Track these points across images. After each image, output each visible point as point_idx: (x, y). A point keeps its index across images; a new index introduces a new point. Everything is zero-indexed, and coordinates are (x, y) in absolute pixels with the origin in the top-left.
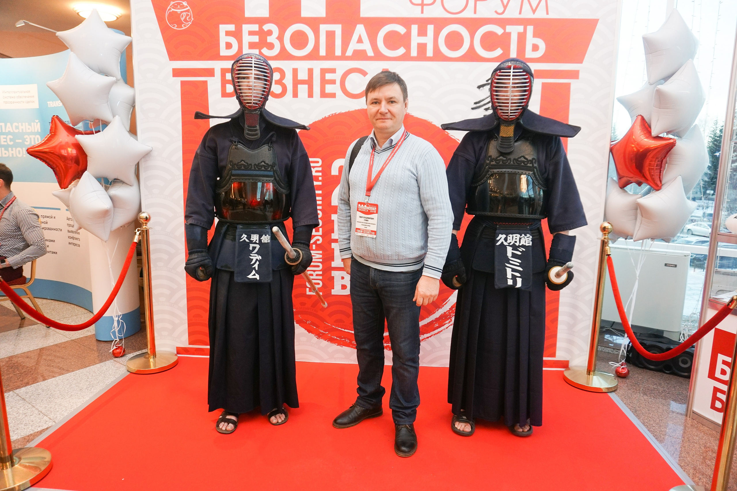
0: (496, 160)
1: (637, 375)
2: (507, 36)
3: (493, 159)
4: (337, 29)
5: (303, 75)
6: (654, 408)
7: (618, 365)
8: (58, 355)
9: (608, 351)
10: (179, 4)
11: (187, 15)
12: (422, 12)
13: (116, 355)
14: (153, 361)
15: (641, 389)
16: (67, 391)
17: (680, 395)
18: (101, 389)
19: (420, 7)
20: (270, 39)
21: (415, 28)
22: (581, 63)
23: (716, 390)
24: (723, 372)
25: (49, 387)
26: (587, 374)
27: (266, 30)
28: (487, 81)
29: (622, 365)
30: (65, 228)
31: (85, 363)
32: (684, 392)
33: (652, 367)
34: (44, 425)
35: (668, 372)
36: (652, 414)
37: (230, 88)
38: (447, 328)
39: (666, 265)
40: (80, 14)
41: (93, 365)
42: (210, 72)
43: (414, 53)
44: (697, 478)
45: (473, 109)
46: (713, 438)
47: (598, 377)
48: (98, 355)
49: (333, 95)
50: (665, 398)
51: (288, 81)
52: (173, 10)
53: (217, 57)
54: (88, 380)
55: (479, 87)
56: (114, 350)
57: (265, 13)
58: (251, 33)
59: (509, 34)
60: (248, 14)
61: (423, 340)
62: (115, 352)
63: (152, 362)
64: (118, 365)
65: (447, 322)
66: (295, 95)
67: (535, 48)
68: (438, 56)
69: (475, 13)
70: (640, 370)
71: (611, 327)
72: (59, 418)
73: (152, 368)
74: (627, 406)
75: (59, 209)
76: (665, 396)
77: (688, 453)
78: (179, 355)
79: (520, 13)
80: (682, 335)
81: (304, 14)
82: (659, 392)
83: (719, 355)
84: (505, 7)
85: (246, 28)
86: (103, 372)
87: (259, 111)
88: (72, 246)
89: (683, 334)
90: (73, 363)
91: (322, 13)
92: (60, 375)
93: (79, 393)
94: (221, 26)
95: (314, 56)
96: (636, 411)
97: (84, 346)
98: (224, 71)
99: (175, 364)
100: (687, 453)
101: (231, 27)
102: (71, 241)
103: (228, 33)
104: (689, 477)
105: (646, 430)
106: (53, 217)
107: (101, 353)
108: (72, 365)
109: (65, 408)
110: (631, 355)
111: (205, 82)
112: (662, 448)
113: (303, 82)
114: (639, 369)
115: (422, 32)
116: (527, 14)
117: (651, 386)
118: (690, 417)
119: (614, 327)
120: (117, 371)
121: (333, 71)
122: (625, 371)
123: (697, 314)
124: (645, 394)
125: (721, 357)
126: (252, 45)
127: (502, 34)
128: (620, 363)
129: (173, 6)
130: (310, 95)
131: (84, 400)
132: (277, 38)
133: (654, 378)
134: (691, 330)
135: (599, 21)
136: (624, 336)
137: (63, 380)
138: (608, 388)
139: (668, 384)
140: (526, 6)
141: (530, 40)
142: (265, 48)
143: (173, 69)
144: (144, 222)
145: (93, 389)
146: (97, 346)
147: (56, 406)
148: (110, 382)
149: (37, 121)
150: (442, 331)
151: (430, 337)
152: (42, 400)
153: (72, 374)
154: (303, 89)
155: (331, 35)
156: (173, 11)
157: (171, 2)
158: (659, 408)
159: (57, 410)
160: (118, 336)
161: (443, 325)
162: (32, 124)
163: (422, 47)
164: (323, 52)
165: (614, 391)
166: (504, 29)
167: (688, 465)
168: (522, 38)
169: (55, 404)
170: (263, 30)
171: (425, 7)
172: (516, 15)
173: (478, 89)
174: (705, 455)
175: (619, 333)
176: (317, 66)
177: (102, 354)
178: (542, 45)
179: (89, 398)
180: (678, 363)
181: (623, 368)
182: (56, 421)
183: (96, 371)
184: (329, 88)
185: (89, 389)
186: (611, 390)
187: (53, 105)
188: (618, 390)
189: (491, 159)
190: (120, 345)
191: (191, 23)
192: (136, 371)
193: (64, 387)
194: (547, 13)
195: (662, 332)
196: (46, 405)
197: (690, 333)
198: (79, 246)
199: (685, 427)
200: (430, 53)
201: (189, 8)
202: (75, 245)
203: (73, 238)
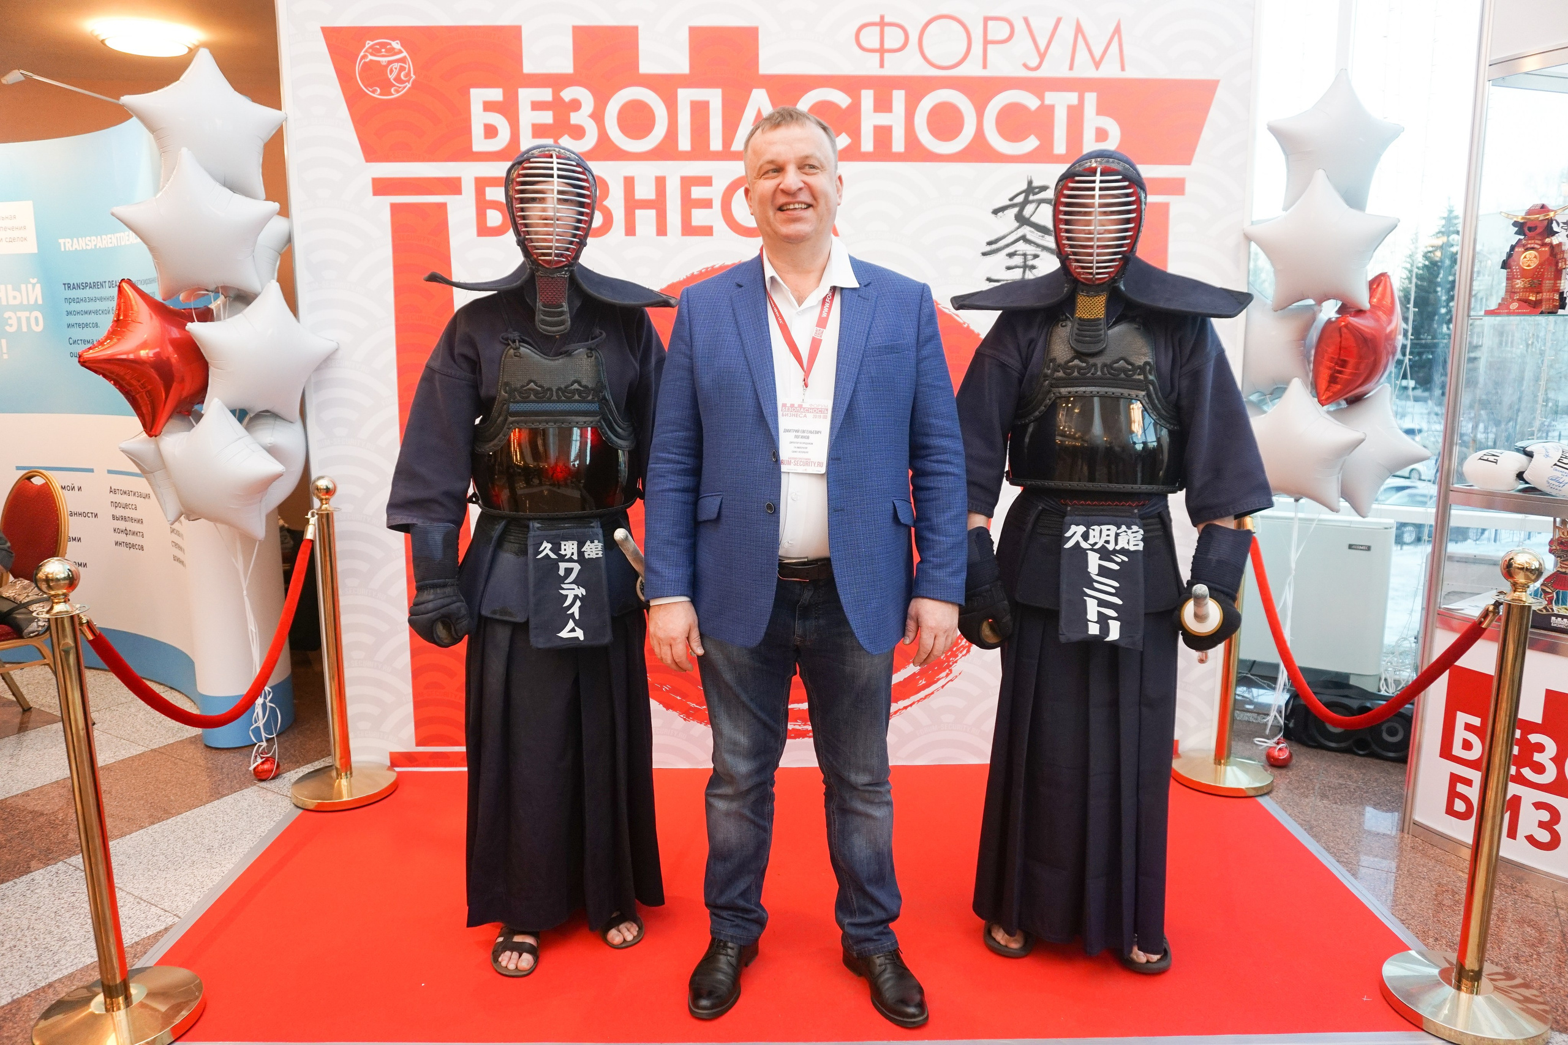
0: (1065, 367)
1: (1306, 762)
2: (1048, 111)
3: (1059, 366)
4: (714, 97)
5: (645, 191)
6: (1343, 820)
7: (1271, 743)
8: (133, 781)
9: (1246, 719)
10: (383, 45)
11: (402, 69)
12: (882, 66)
13: (261, 776)
14: (346, 784)
15: (1316, 788)
16: (180, 855)
17: (1388, 794)
18: (252, 845)
19: (877, 55)
20: (575, 118)
21: (867, 98)
22: (1189, 163)
23: (1455, 779)
24: (1467, 745)
25: (138, 849)
26: (1215, 763)
27: (567, 99)
28: (1011, 199)
29: (1278, 743)
30: (106, 511)
31: (198, 795)
32: (1394, 788)
33: (1333, 745)
34: (157, 922)
35: (1361, 753)
36: (1340, 831)
37: (495, 218)
38: (943, 687)
39: (1351, 547)
40: (108, 43)
41: (218, 799)
42: (453, 186)
43: (867, 144)
44: (1430, 939)
45: (984, 254)
46: (1452, 869)
47: (1235, 768)
48: (221, 777)
49: (707, 231)
50: (1362, 802)
51: (615, 202)
52: (370, 57)
53: (466, 154)
54: (217, 829)
55: (996, 212)
56: (258, 766)
57: (565, 65)
58: (537, 106)
59: (1051, 108)
60: (528, 67)
61: (896, 713)
62: (261, 767)
63: (344, 786)
64: (270, 796)
65: (943, 674)
66: (630, 230)
67: (1101, 134)
68: (915, 152)
69: (985, 66)
70: (1312, 752)
71: (1250, 671)
72: (183, 908)
73: (345, 799)
74: (1296, 821)
75: (91, 471)
76: (1361, 797)
77: (1411, 897)
78: (398, 769)
79: (1071, 68)
80: (1383, 681)
81: (646, 67)
82: (1349, 791)
83: (1459, 713)
84: (1042, 56)
85: (526, 96)
86: (245, 812)
87: (566, 271)
88: (123, 549)
89: (1386, 680)
90: (172, 798)
91: (681, 64)
92: (153, 823)
93: (209, 856)
94: (473, 91)
95: (666, 151)
96: (1311, 828)
97: (184, 761)
98: (481, 184)
99: (393, 789)
100: (1409, 897)
101: (495, 94)
102: (122, 538)
103: (488, 106)
104: (1418, 937)
105: (1334, 861)
106: (76, 489)
107: (226, 773)
108: (171, 801)
109: (189, 888)
110: (1291, 725)
111: (443, 206)
112: (1365, 892)
113: (646, 204)
114: (1308, 750)
115: (883, 105)
116: (1084, 69)
117: (1336, 781)
118: (1408, 833)
119: (1252, 672)
120: (273, 808)
121: (707, 181)
122: (1284, 755)
123: (1410, 639)
124: (1324, 796)
125: (1462, 718)
126: (539, 130)
127: (1039, 108)
128: (1276, 739)
129: (370, 51)
130: (662, 230)
131: (223, 869)
132: (592, 116)
133: (1337, 766)
134: (1400, 670)
135: (1220, 84)
136: (1274, 689)
137: (163, 832)
138: (1254, 789)
139: (1364, 774)
140: (1082, 55)
141: (1092, 120)
142: (566, 137)
143: (374, 180)
144: (324, 497)
145: (235, 847)
146: (212, 759)
147: (169, 886)
148: (267, 831)
149: (35, 280)
150: (933, 693)
151: (911, 705)
152: (134, 876)
153: (178, 819)
154: (646, 219)
155: (700, 110)
156: (371, 60)
157: (368, 42)
158: (1352, 819)
159: (174, 892)
160: (265, 737)
161: (935, 682)
162: (23, 286)
163: (883, 134)
164: (684, 143)
165: (1267, 794)
166: (1042, 98)
167: (1413, 917)
168: (1075, 115)
169: (164, 882)
170: (562, 100)
171: (886, 55)
172: (1063, 72)
173: (993, 216)
174: (1440, 899)
175: (1265, 683)
176: (674, 171)
177: (228, 774)
178: (1114, 131)
179: (233, 866)
180: (1381, 734)
181: (1280, 749)
182: (180, 915)
183: (228, 811)
184: (699, 217)
185: (227, 846)
186: (1259, 794)
187: (72, 246)
188: (1274, 794)
189: (1054, 365)
190: (268, 755)
191: (409, 85)
192: (316, 806)
193: (171, 846)
194: (1123, 69)
195: (1347, 676)
196: (148, 885)
197: (1397, 677)
198: (142, 548)
199: (1401, 850)
200: (898, 144)
201: (405, 54)
202: (132, 546)
203: (126, 532)
